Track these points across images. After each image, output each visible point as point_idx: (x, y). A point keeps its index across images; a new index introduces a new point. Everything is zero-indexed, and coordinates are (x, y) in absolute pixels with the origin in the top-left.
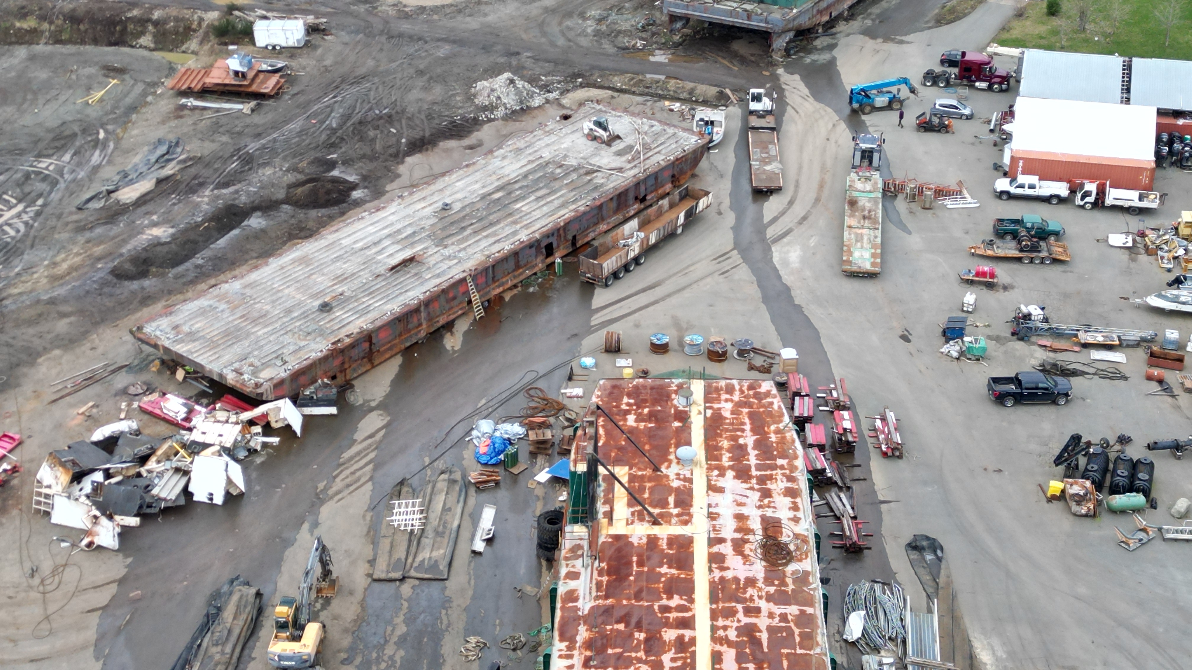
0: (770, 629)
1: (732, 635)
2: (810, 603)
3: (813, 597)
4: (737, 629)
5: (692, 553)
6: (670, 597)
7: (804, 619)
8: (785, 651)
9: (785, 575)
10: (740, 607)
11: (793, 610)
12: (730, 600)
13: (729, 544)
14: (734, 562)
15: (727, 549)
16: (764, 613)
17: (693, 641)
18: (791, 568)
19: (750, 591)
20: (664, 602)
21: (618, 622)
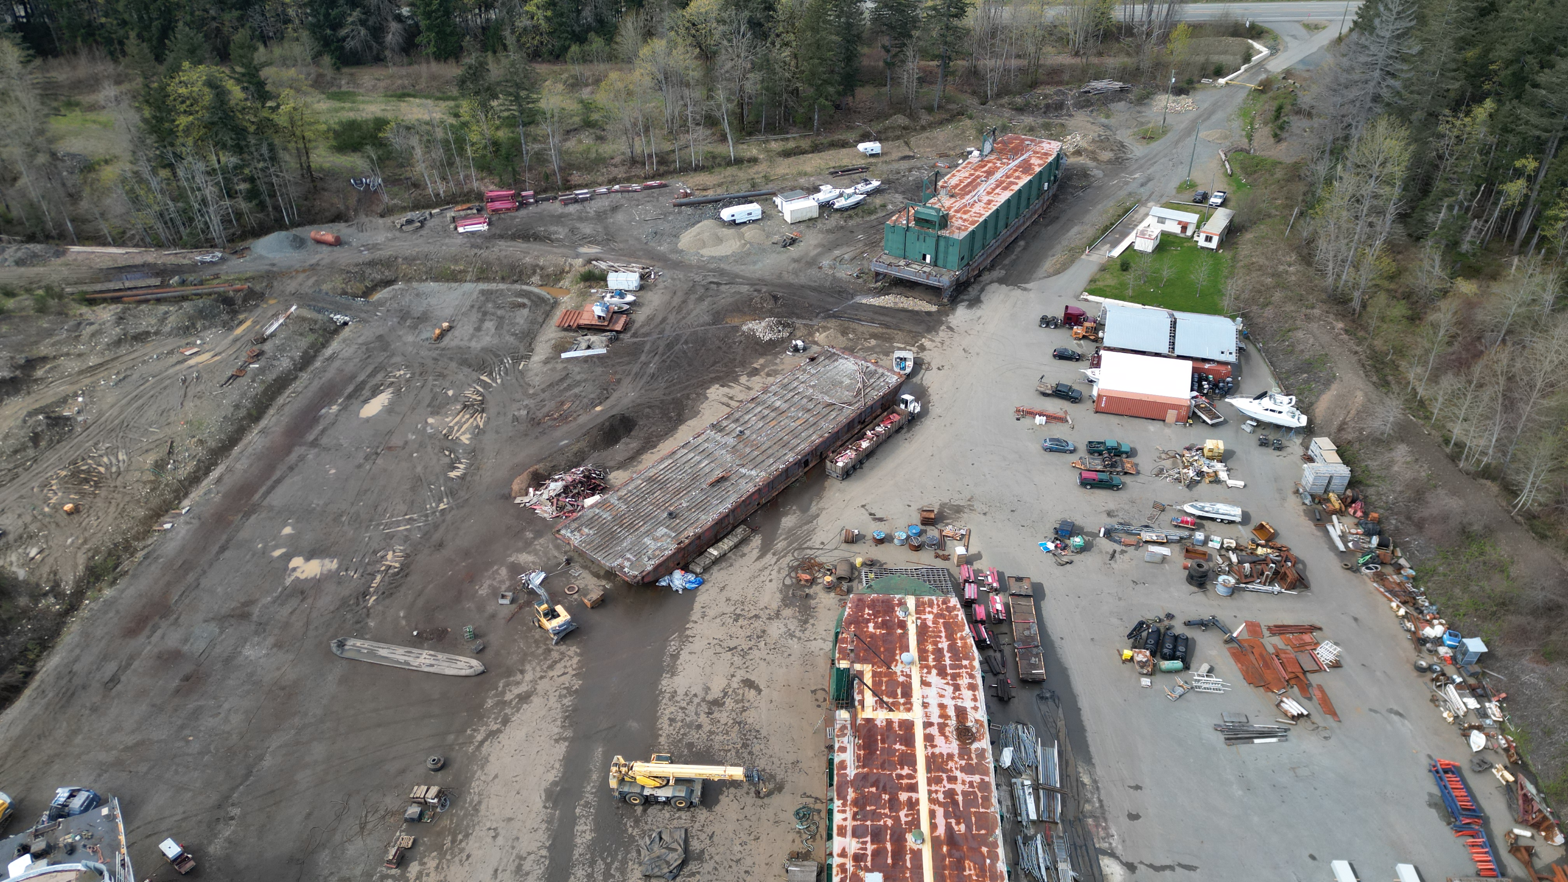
0: (964, 793)
2: (987, 774)
3: (988, 768)
4: (944, 792)
5: (914, 734)
6: (902, 768)
7: (984, 786)
8: (973, 810)
9: (971, 752)
10: (944, 776)
11: (977, 778)
12: (938, 771)
13: (936, 727)
14: (939, 740)
15: (934, 731)
16: (959, 781)
17: (917, 802)
18: (975, 746)
19: (951, 764)
20: (899, 771)
21: (872, 786)
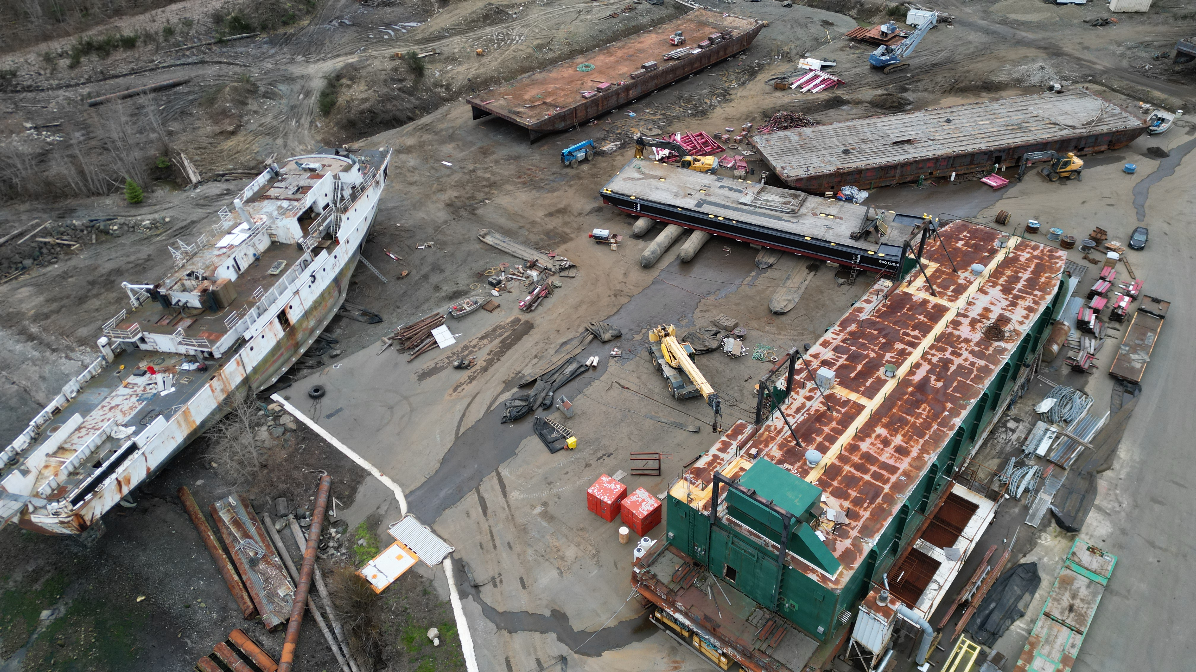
0: (960, 365)
1: (935, 360)
2: (996, 363)
3: (999, 361)
4: (940, 358)
5: (942, 316)
6: (913, 330)
7: (985, 369)
8: (960, 379)
9: (991, 345)
10: (950, 349)
11: (983, 363)
12: (947, 344)
13: (969, 319)
14: (965, 328)
15: (966, 321)
16: (963, 357)
17: (910, 354)
18: (998, 343)
19: (963, 345)
20: (908, 331)
21: (875, 330)
